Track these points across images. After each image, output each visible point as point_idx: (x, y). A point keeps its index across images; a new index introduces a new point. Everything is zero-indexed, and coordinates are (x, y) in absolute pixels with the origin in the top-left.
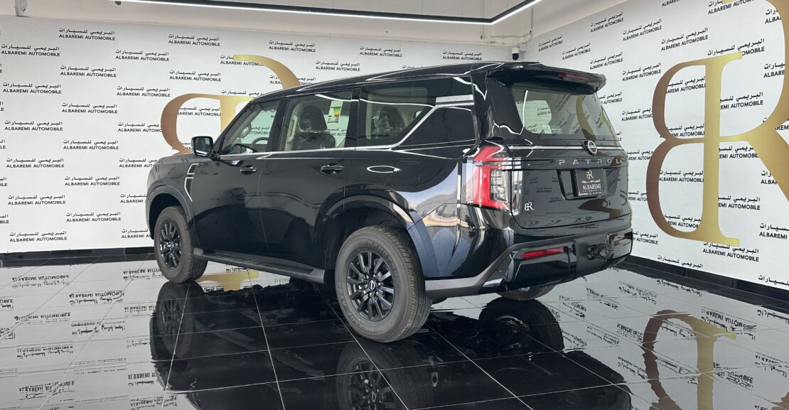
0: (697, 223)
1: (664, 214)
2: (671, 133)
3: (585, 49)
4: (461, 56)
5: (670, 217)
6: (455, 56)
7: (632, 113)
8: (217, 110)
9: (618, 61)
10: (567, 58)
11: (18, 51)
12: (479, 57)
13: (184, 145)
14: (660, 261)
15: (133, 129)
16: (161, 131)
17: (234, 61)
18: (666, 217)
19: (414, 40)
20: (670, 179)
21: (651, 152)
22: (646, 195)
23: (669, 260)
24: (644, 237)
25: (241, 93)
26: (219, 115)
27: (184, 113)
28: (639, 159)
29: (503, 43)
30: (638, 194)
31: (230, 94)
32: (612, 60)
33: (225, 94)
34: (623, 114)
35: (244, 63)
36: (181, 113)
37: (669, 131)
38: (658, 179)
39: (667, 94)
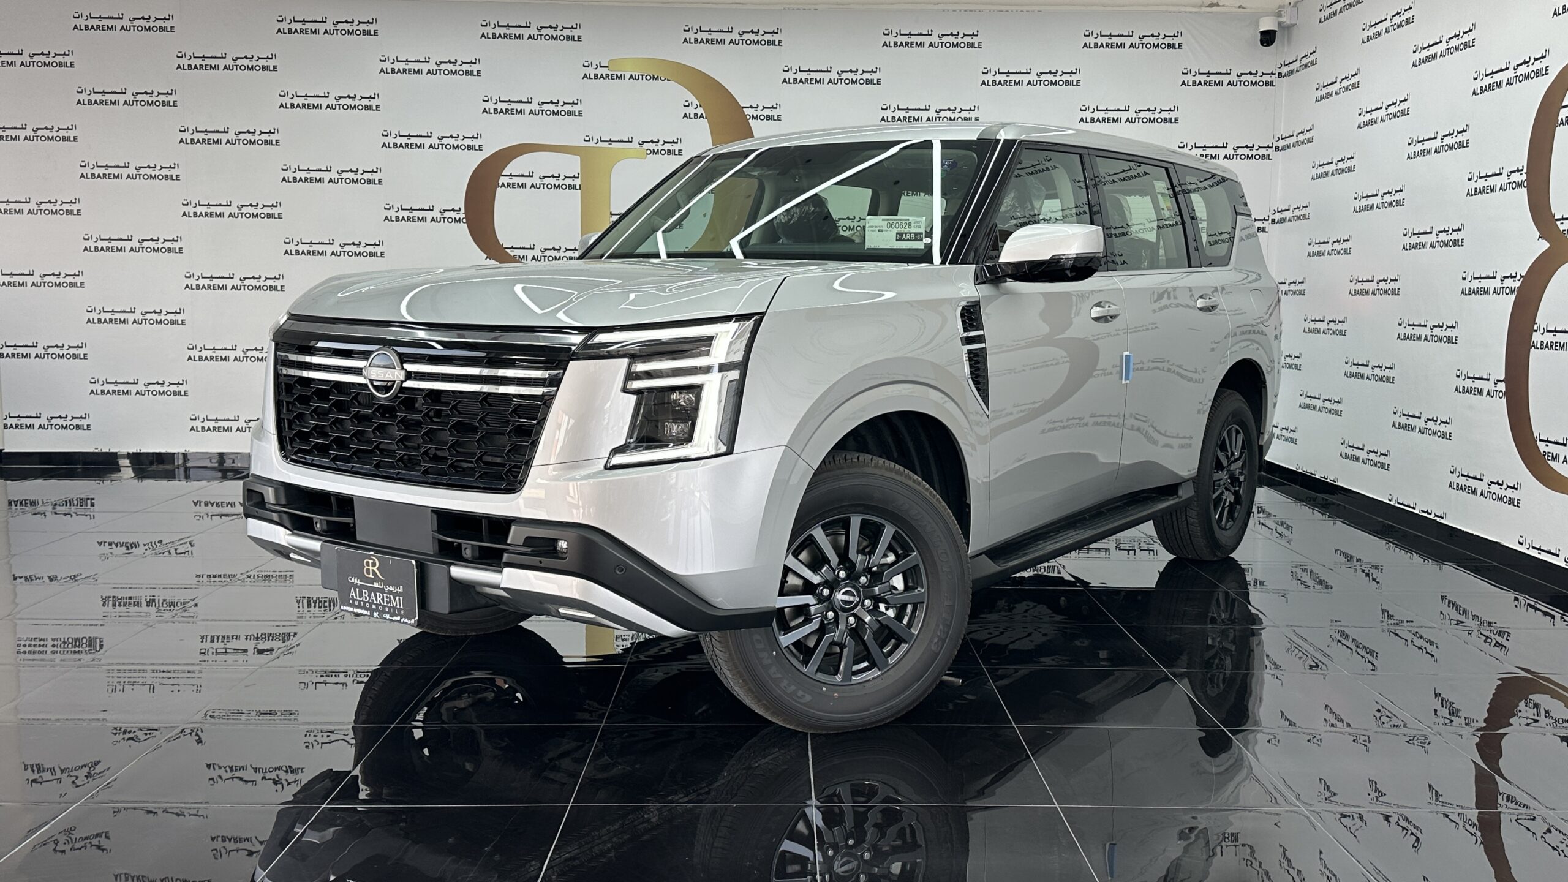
1: (1536, 434)
2: (1562, 228)
3: (1404, 18)
4: (1128, 41)
5: (1547, 441)
6: (1115, 40)
7: (1487, 176)
8: (574, 177)
9: (1467, 45)
10: (1369, 39)
11: (205, 64)
12: (1176, 41)
13: (508, 251)
14: (1522, 549)
15: (413, 216)
16: (465, 220)
17: (610, 73)
18: (1541, 440)
19: (1015, 8)
20: (1552, 346)
21: (1518, 277)
22: (1503, 384)
23: (1540, 549)
24: (1495, 488)
25: (622, 141)
26: (578, 187)
27: (509, 185)
28: (1495, 292)
29: (1240, 7)
30: (1488, 380)
31: (600, 144)
32: (1454, 43)
33: (591, 144)
34: (1470, 180)
35: (631, 77)
36: (503, 185)
37: (1558, 223)
38: (1529, 345)
39: (1557, 129)
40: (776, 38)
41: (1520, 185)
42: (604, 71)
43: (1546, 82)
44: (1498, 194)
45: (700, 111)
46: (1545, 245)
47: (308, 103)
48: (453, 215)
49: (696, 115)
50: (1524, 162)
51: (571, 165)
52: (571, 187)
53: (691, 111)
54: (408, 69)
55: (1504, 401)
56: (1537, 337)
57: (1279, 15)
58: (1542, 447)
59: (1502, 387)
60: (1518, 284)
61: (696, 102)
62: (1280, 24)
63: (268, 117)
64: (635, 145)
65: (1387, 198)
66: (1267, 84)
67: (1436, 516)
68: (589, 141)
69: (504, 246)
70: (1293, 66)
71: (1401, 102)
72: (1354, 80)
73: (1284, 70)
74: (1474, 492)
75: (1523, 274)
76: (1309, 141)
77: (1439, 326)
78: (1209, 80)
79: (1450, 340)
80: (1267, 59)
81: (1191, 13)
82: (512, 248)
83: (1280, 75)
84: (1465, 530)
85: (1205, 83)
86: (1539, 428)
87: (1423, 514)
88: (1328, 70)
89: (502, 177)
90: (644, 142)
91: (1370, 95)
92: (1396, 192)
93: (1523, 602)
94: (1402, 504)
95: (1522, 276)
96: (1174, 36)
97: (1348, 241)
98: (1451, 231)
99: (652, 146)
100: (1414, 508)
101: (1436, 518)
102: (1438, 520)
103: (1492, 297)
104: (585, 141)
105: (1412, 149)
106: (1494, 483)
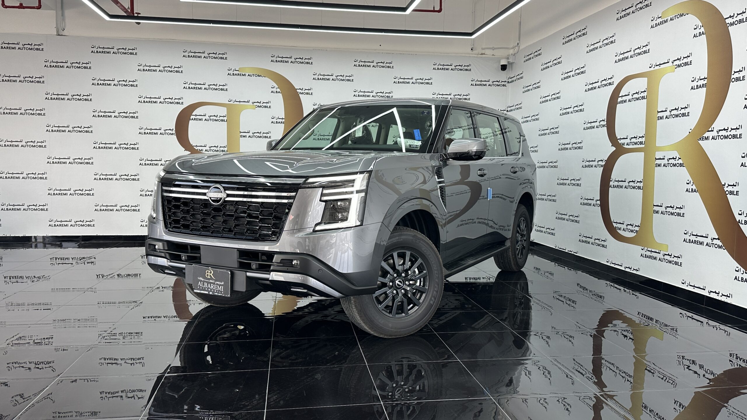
0: (637, 229)
1: (612, 220)
2: (620, 142)
3: (558, 61)
4: (450, 67)
5: (616, 223)
6: (445, 67)
7: (591, 122)
8: (224, 116)
9: (582, 72)
10: (544, 69)
11: (58, 65)
12: (469, 68)
13: (195, 147)
14: (608, 264)
15: (152, 132)
16: (175, 134)
17: (239, 73)
18: (614, 222)
19: (406, 53)
20: (618, 186)
21: (604, 161)
22: (599, 201)
23: (615, 264)
24: (597, 241)
25: (245, 102)
26: (226, 121)
27: (195, 119)
28: (595, 166)
29: (493, 55)
30: (593, 200)
31: (235, 103)
32: (578, 71)
33: (231, 103)
34: (584, 124)
35: (249, 75)
36: (192, 119)
37: (619, 140)
38: (609, 186)
39: (618, 105)
40: (310, 61)
41: (604, 126)
42: (237, 72)
43: (612, 88)
44: (595, 129)
45: (278, 90)
46: (614, 149)
47: (105, 83)
48: (170, 132)
49: (277, 92)
50: (605, 117)
51: (222, 111)
52: (222, 120)
53: (274, 90)
54: (151, 69)
55: (600, 208)
56: (611, 183)
57: (508, 59)
58: (615, 225)
59: (599, 202)
60: (604, 163)
61: (276, 86)
62: (508, 62)
63: (86, 89)
64: (250, 103)
65: (552, 130)
66: (504, 85)
67: (574, 252)
68: (230, 101)
69: (193, 145)
70: (513, 79)
71: (557, 93)
72: (538, 85)
73: (510, 80)
74: (589, 243)
75: (606, 160)
76: (520, 108)
77: (573, 180)
78: (481, 84)
79: (578, 185)
80: (503, 76)
81: (474, 57)
82: (196, 146)
83: (508, 82)
84: (586, 258)
85: (480, 84)
86: (613, 218)
87: (569, 252)
88: (527, 80)
89: (192, 116)
90: (254, 102)
91: (545, 90)
92: (556, 128)
93: (609, 285)
94: (561, 248)
95: (605, 160)
96: (468, 66)
97: (537, 147)
98: (577, 143)
99: (258, 104)
100: (565, 250)
101: (574, 253)
102: (575, 254)
103: (594, 168)
104: (229, 101)
105: (562, 112)
106: (597, 239)
